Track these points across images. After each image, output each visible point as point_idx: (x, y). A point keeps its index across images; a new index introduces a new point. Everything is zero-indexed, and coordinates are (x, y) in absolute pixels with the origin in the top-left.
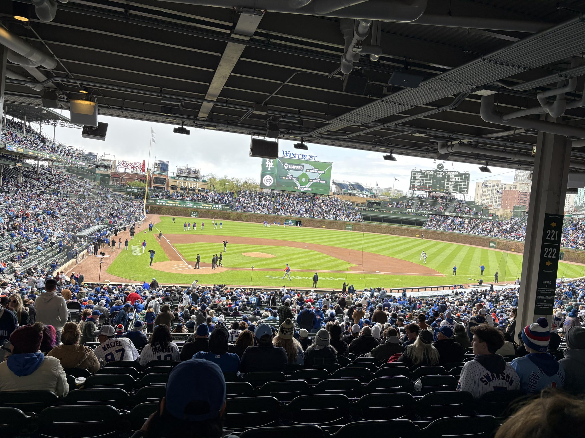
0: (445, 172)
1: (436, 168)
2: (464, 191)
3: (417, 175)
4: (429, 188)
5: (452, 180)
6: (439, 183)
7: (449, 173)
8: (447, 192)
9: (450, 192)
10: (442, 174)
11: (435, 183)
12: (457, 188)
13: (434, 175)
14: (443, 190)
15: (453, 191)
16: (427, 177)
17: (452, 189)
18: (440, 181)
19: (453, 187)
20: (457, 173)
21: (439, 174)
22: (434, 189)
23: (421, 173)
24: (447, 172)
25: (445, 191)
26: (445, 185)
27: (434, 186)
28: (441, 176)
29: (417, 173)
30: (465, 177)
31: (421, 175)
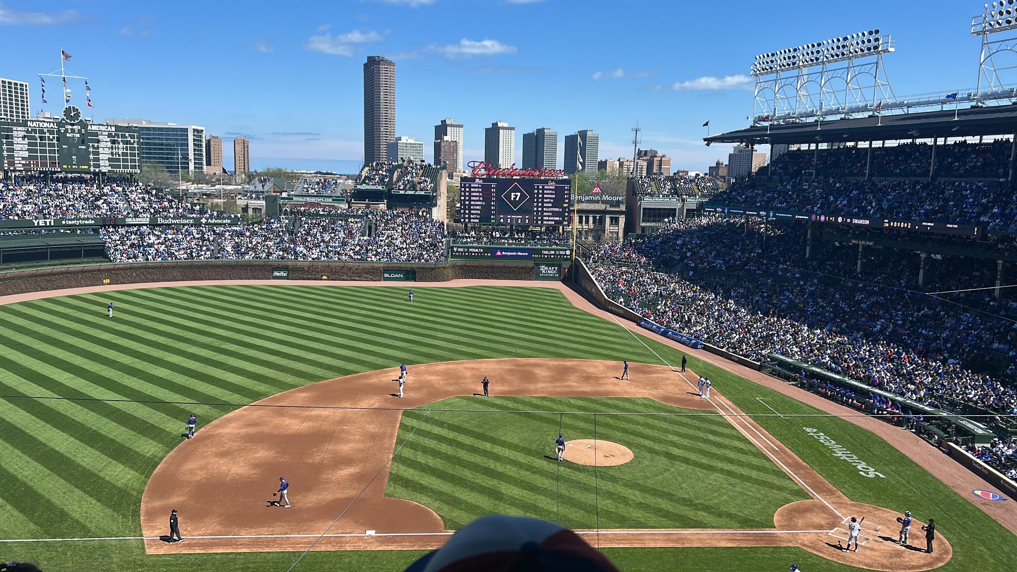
0: (84, 125)
1: (60, 116)
2: (134, 167)
3: (15, 134)
4: (53, 164)
5: (105, 143)
6: (74, 151)
7: (94, 128)
8: (97, 170)
9: (104, 170)
10: (79, 131)
11: (66, 152)
12: (119, 160)
13: (59, 132)
14: (87, 167)
15: (110, 168)
16: (41, 138)
17: (107, 163)
18: (76, 146)
19: (109, 160)
20: (113, 129)
21: (73, 131)
22: (65, 166)
23: (24, 129)
24: (89, 127)
25: (92, 169)
26: (91, 157)
27: (65, 158)
28: (78, 135)
29: (15, 128)
30: (132, 137)
31: (27, 131)
